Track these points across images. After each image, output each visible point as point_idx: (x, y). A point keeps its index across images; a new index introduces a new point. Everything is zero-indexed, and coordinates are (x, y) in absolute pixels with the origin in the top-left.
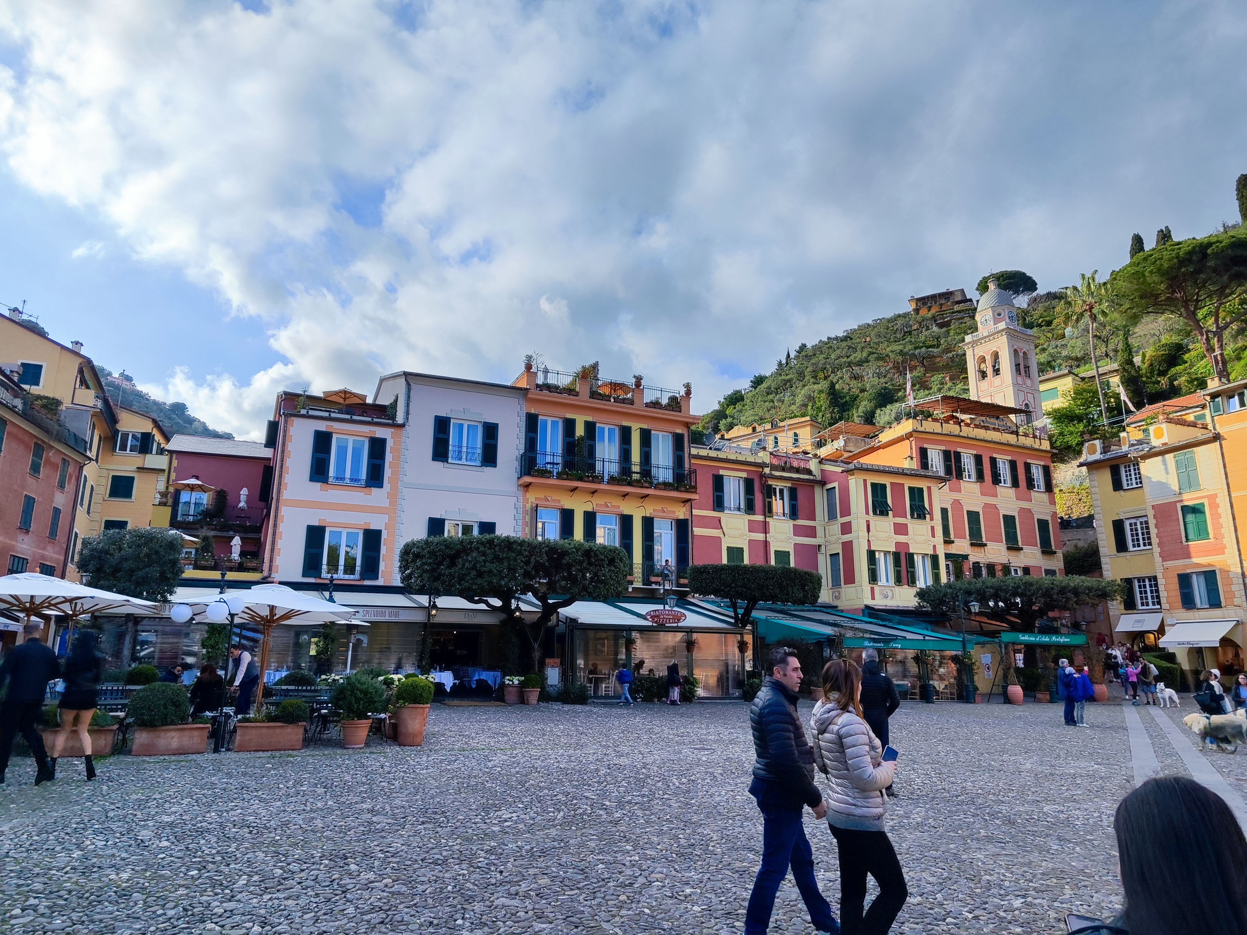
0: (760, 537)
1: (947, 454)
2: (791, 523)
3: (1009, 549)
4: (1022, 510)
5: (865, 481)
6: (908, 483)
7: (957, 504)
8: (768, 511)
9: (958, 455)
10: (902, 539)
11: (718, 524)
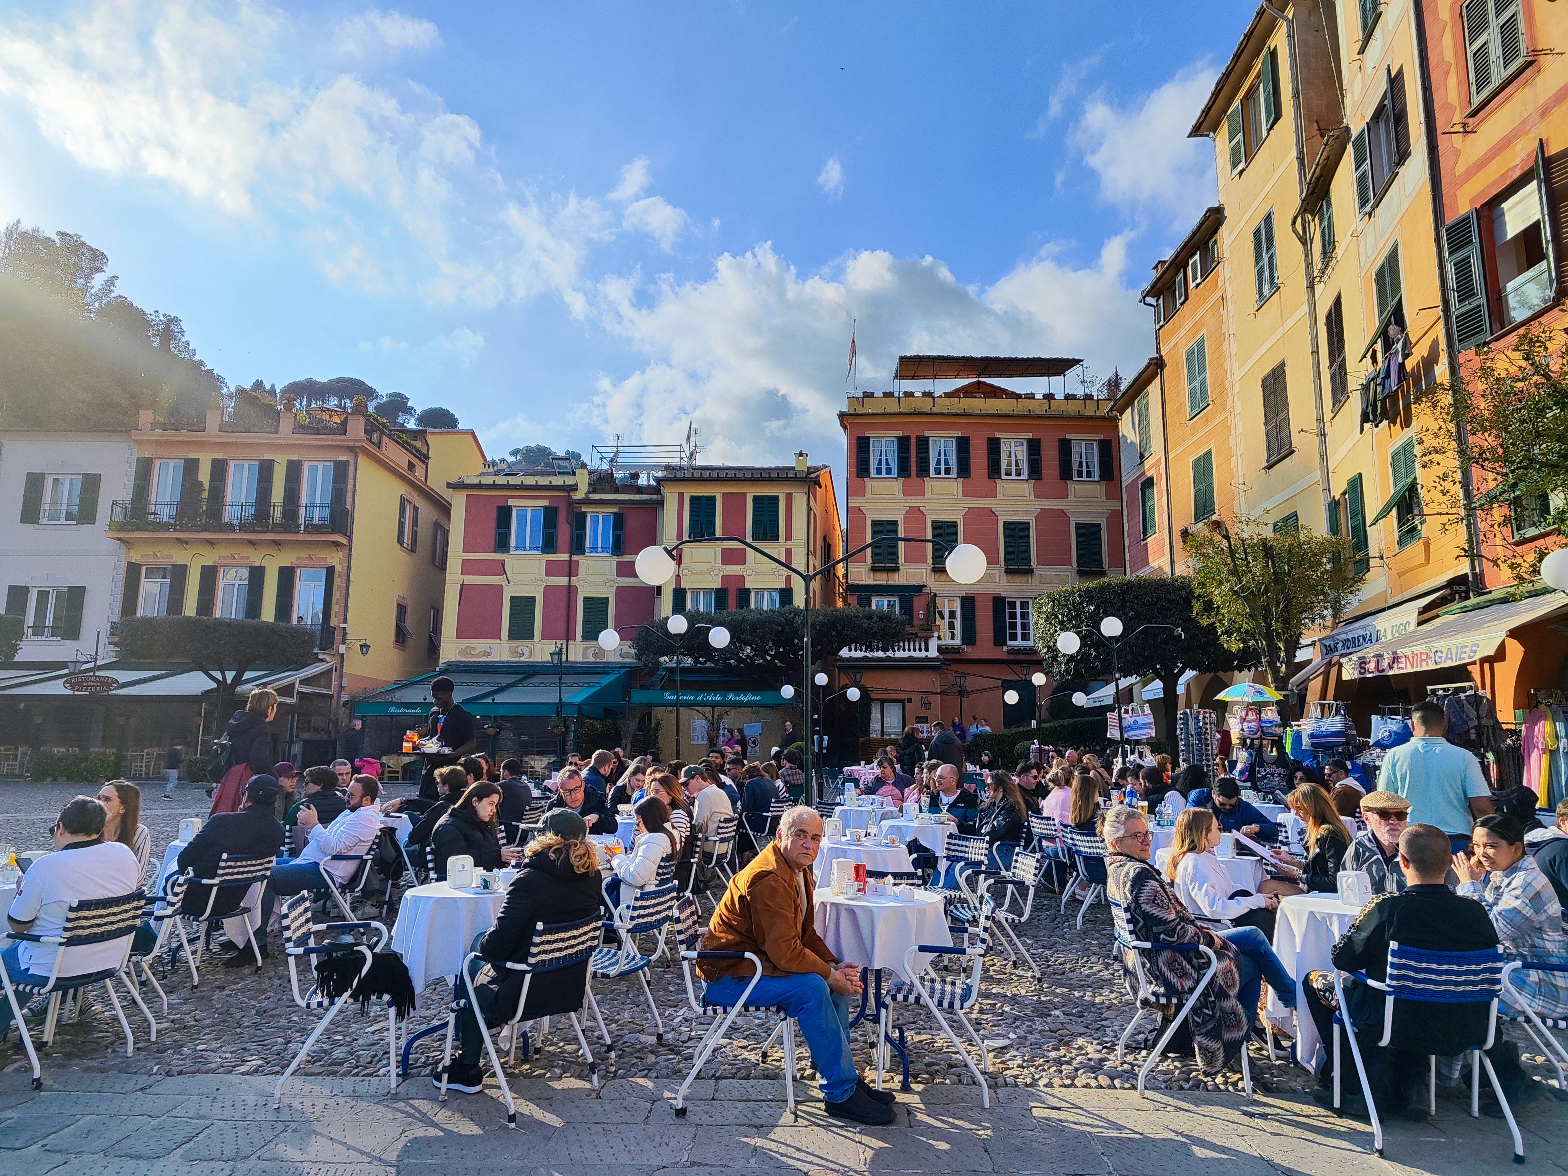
0: (563, 581)
1: (903, 443)
2: (615, 560)
3: (1008, 572)
4: (1043, 514)
5: (681, 496)
6: (751, 492)
7: (915, 514)
8: (578, 546)
9: (923, 442)
10: (734, 570)
11: (500, 568)
